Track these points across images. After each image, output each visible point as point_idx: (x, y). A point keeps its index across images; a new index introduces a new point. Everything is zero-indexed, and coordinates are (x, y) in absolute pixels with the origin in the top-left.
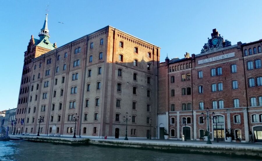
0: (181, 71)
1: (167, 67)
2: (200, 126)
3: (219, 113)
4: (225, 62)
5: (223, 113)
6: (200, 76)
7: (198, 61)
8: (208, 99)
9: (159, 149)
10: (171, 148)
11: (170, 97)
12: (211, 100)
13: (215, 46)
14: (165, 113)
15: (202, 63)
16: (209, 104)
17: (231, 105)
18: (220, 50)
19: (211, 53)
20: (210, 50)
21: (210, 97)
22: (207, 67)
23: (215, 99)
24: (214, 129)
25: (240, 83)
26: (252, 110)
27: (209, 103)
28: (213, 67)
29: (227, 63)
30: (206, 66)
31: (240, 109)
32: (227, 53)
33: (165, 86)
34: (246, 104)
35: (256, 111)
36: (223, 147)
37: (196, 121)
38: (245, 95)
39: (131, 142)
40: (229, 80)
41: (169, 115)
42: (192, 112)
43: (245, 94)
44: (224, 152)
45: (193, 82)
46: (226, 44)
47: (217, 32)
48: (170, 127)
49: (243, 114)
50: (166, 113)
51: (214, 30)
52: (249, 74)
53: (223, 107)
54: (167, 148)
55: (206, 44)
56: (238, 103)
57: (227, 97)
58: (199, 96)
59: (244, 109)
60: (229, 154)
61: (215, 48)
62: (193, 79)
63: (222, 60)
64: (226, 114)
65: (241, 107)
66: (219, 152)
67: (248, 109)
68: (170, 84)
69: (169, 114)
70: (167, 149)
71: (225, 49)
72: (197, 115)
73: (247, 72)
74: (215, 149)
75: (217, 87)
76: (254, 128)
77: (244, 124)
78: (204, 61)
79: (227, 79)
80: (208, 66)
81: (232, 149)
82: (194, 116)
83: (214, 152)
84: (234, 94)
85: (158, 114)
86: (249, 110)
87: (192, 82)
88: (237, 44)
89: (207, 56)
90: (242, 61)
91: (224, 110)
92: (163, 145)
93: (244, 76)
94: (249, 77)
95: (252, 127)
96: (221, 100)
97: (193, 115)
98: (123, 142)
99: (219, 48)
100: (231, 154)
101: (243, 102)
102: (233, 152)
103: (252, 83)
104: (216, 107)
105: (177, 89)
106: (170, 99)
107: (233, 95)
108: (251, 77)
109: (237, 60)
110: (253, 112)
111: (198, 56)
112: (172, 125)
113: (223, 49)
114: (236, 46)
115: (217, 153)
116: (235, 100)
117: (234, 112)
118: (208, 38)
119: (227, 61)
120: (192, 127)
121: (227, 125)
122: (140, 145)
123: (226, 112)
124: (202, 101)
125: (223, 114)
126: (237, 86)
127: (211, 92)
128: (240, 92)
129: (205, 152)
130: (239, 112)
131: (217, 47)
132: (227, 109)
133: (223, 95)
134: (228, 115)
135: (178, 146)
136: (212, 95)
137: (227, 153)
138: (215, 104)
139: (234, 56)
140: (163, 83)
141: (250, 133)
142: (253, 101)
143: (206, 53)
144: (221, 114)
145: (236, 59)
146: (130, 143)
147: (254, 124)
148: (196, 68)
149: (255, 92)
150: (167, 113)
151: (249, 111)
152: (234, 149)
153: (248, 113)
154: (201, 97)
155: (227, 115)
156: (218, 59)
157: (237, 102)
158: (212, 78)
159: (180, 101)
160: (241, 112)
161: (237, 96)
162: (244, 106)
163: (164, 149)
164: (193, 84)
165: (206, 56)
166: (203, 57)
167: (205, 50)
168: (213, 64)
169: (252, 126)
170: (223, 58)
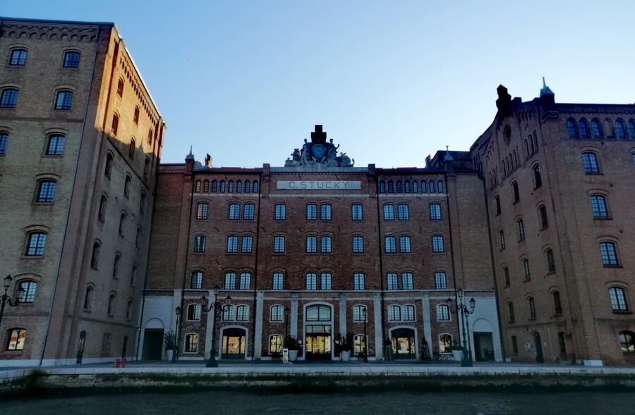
0: (231, 195)
1: (190, 177)
2: (273, 326)
3: (321, 299)
4: (341, 195)
5: (331, 299)
6: (278, 215)
7: (278, 182)
8: (298, 267)
9: (354, 386)
10: (387, 382)
11: (189, 253)
12: (305, 270)
13: (319, 160)
14: (171, 293)
15: (285, 188)
16: (298, 278)
17: (348, 283)
18: (331, 169)
19: (310, 171)
20: (309, 165)
21: (301, 263)
22: (299, 197)
23: (314, 270)
24: (308, 335)
25: (368, 242)
26: (390, 296)
27: (297, 276)
28: (312, 201)
29: (345, 199)
30: (296, 196)
31: (368, 295)
32: (345, 180)
33: (179, 225)
34: (378, 284)
35: (398, 299)
36: (513, 372)
37: (264, 315)
38: (377, 268)
39: (252, 373)
40: (346, 234)
41: (185, 297)
42: (255, 294)
43: (378, 264)
44: (518, 382)
45: (261, 226)
46: (344, 161)
47: (325, 133)
48: (183, 330)
49: (373, 305)
50: (173, 292)
51: (319, 128)
52: (387, 229)
53: (329, 287)
54: (378, 383)
55: (296, 151)
56: (362, 282)
57: (341, 266)
58: (273, 258)
59: (376, 294)
60: (528, 386)
61: (319, 164)
62: (261, 218)
63: (335, 191)
64: (338, 302)
65: (369, 289)
66: (508, 383)
67: (383, 295)
68: (192, 222)
69: (183, 295)
70: (378, 385)
71: (341, 171)
72: (265, 301)
73: (383, 224)
74: (498, 377)
75: (319, 243)
76: (392, 331)
77: (374, 324)
78: (292, 184)
79: (342, 231)
80: (302, 198)
81: (532, 374)
82: (258, 303)
83: (496, 383)
84: (356, 262)
85: (145, 293)
86: (386, 297)
87: (258, 225)
88: (367, 166)
89: (299, 176)
90: (376, 201)
91: (333, 294)
92: (364, 374)
93: (377, 231)
94: (387, 234)
95: (390, 330)
96: (326, 272)
97: (255, 301)
98: (218, 373)
99: (328, 166)
100: (531, 385)
101: (374, 280)
102: (534, 380)
103: (389, 245)
104: (314, 287)
105: (215, 235)
106: (188, 258)
107: (353, 265)
108: (390, 233)
109: (365, 198)
110: (393, 301)
111: (278, 170)
112: (191, 324)
113: (337, 169)
114: (364, 170)
115: (504, 386)
116: (356, 276)
117: (355, 299)
118: (306, 140)
119: (345, 196)
120: (249, 329)
121: (339, 326)
122: (288, 378)
123: (338, 299)
124: (280, 269)
125: (330, 302)
126: (361, 248)
127: (304, 254)
128: (369, 260)
129: (478, 386)
130: (364, 299)
131: (323, 163)
132: (340, 293)
133: (331, 262)
134: (343, 305)
135: (408, 375)
136: (307, 258)
137: (523, 385)
138: (311, 280)
139: (360, 188)
140: (169, 215)
141: (386, 342)
142: (391, 279)
143: (299, 169)
144: (326, 301)
145: (364, 196)
146: (246, 375)
147: (394, 325)
148: (270, 195)
149: (398, 262)
150: (178, 293)
151: (386, 299)
152: (536, 375)
153: (383, 303)
154: (279, 261)
155: (340, 304)
156: (325, 188)
157: (359, 280)
158: (310, 224)
159: (220, 266)
160: (369, 299)
161: (362, 267)
162: (376, 288)
163: (366, 386)
164: (261, 230)
165: (297, 175)
166: (291, 176)
167: (295, 162)
168: (314, 196)
169: (390, 327)
170: (337, 188)
